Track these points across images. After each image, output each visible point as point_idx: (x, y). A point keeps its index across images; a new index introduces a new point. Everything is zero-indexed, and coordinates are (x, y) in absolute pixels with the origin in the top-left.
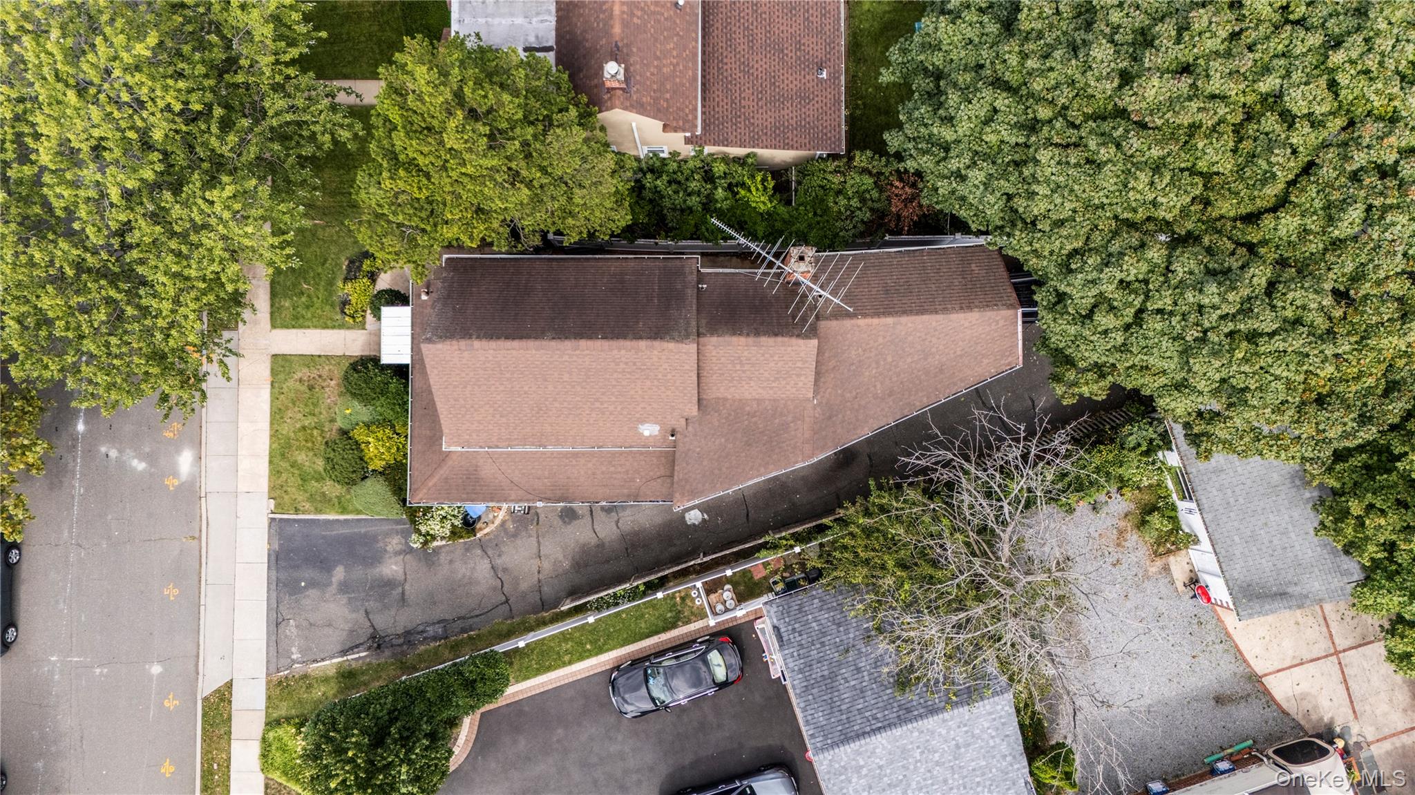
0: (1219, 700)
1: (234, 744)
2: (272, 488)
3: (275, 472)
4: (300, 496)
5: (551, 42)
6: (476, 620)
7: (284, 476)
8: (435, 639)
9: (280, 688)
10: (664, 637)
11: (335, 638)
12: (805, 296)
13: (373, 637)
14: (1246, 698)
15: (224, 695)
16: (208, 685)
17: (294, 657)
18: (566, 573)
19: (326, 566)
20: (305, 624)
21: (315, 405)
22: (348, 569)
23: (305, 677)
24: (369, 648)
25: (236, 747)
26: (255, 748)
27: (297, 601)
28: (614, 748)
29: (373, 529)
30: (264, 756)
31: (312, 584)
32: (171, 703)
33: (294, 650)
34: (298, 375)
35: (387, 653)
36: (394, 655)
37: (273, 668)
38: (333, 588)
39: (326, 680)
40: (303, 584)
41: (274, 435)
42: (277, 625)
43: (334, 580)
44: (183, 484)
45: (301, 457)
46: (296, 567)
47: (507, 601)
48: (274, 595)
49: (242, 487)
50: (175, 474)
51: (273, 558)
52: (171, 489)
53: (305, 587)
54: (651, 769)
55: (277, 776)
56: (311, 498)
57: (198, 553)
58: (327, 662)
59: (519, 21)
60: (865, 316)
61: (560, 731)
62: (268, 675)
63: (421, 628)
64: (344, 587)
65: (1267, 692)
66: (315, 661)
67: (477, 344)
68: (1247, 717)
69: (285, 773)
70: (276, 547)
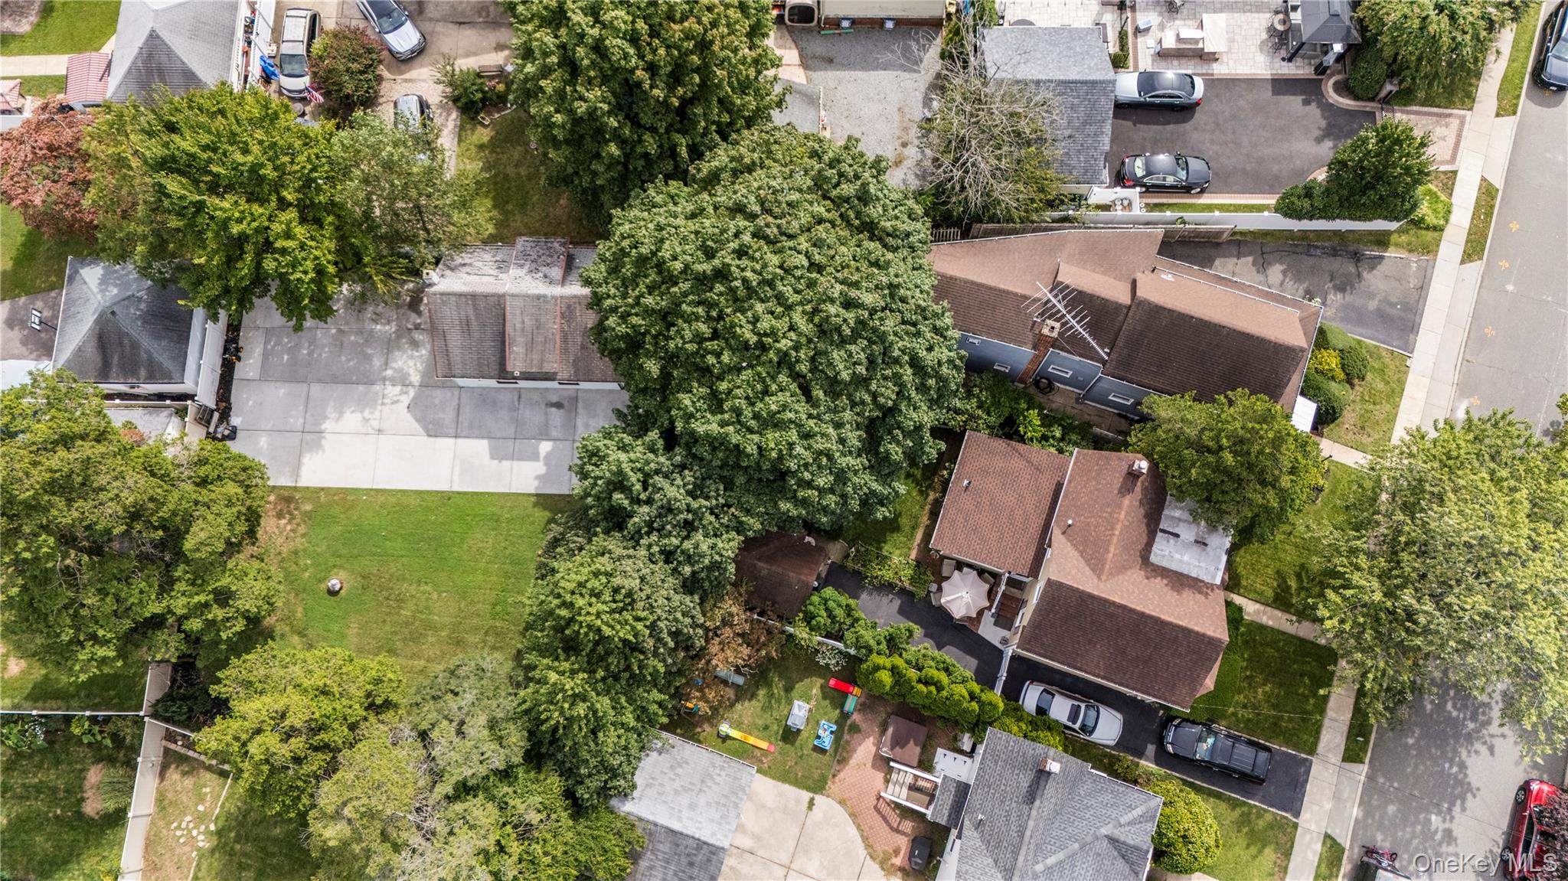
0: (830, 61)
1: (1467, 226)
2: (1406, 373)
3: (1402, 383)
4: (1387, 361)
5: (1159, 535)
6: (1287, 249)
7: (1395, 378)
8: (1317, 247)
9: (1430, 250)
10: (1164, 201)
11: (1383, 268)
12: (1064, 298)
13: (1358, 260)
14: (814, 57)
15: (1468, 257)
16: (1476, 268)
17: (1414, 266)
18: (1220, 256)
19: (1380, 313)
20: (1403, 283)
21: (1362, 416)
22: (1366, 307)
23: (1411, 251)
24: (1363, 255)
25: (1466, 224)
26: (1454, 218)
27: (1405, 298)
28: (1216, 148)
30: (1449, 212)
31: (1392, 305)
32: (1504, 264)
33: (1414, 270)
34: (1370, 440)
35: (1351, 249)
36: (1347, 246)
37: (1431, 263)
38: (1379, 298)
39: (1397, 245)
40: (1398, 307)
41: (1396, 406)
42: (1422, 288)
43: (1377, 303)
44: (1467, 397)
45: (1381, 386)
46: (1400, 318)
47: (1264, 254)
48: (1420, 307)
49: (1426, 381)
50: (1471, 406)
51: (1415, 329)
52: (1475, 396)
53: (1398, 305)
54: (1196, 129)
55: (1443, 197)
56: (1380, 357)
57: (1466, 350)
58: (1394, 256)
59: (1177, 556)
60: (1015, 294)
61: (1248, 168)
62: (1435, 261)
63: (1325, 256)
64: (1371, 296)
65: (801, 56)
66: (1401, 259)
67: (1273, 339)
68: (818, 47)
69: (1437, 197)
70: (1411, 336)
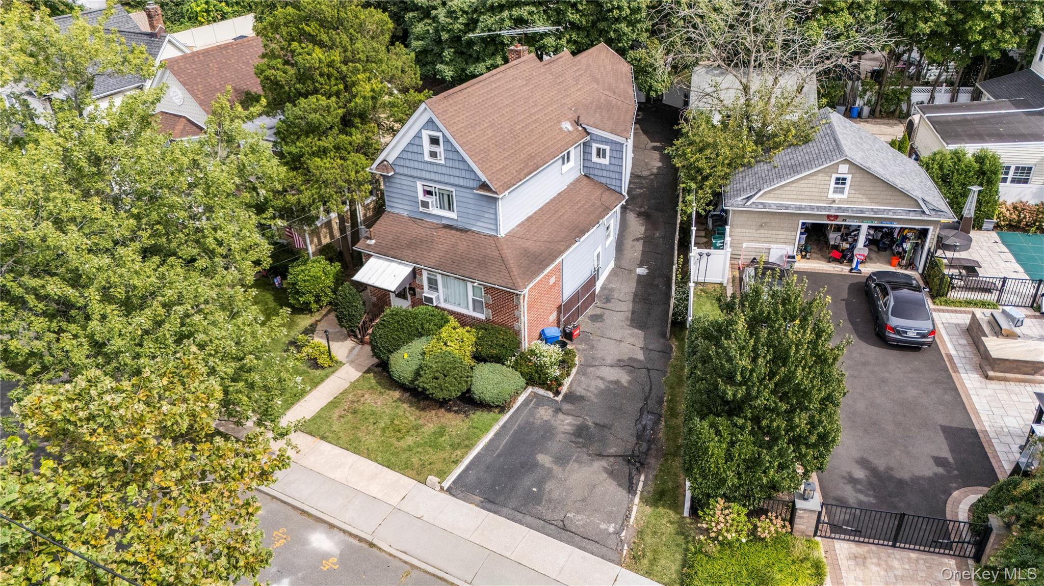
2: (416, 476)
3: (402, 466)
4: (446, 454)
6: (654, 391)
7: (411, 461)
8: (656, 423)
11: (612, 490)
13: (628, 462)
17: (611, 530)
19: (530, 465)
20: (578, 505)
22: (544, 451)
23: (639, 535)
24: (639, 471)
27: (550, 501)
29: (520, 421)
31: (541, 483)
33: (603, 526)
34: (335, 417)
35: (652, 461)
36: (656, 457)
37: (614, 556)
38: (556, 469)
40: (535, 489)
42: (564, 528)
43: (548, 465)
44: (341, 555)
45: (409, 441)
46: (513, 489)
47: (648, 370)
48: (529, 519)
49: (394, 500)
50: (326, 556)
51: (488, 505)
52: (336, 567)
53: (539, 489)
56: (455, 447)
57: (428, 576)
58: (635, 508)
62: (619, 564)
63: (640, 427)
64: (562, 460)
66: (627, 517)
70: (478, 499)
